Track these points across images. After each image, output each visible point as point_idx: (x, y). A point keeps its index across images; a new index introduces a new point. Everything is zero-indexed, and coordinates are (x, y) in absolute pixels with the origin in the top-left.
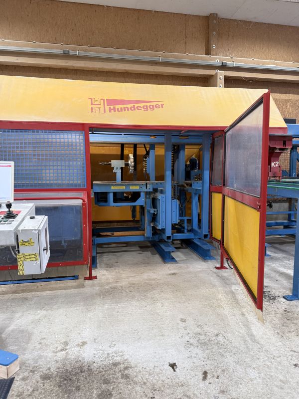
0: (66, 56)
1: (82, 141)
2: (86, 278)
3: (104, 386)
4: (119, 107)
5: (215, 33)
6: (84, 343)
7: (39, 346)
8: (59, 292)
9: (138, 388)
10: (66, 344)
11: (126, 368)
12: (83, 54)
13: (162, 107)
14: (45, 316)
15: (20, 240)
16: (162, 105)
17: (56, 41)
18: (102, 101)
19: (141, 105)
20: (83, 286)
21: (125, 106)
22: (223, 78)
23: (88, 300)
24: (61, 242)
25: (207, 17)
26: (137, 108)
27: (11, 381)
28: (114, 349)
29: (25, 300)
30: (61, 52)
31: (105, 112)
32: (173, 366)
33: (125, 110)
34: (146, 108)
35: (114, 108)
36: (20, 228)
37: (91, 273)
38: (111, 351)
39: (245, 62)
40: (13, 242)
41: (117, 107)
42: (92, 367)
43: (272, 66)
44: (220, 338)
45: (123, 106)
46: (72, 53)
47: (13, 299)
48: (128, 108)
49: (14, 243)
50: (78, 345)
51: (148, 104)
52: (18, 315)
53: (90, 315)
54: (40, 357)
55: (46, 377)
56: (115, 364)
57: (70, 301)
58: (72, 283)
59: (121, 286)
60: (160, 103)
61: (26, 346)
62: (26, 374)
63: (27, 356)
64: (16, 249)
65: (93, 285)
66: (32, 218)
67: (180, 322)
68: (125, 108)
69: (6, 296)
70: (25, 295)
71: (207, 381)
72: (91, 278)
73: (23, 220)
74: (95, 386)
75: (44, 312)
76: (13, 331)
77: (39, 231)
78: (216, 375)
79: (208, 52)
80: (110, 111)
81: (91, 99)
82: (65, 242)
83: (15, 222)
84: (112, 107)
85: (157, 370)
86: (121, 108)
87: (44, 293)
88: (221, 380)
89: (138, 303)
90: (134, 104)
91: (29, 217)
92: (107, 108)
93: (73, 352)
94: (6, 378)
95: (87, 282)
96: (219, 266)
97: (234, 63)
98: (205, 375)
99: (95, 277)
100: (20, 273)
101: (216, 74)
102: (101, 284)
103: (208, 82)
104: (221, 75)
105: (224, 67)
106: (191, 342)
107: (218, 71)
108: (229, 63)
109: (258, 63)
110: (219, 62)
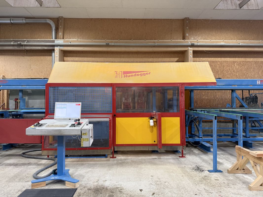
0: (107, 45)
1: (111, 91)
2: (111, 157)
3: (111, 194)
4: (129, 75)
5: (187, 28)
6: (106, 181)
7: (87, 180)
8: (98, 162)
9: (124, 195)
10: (98, 180)
11: (122, 189)
12: (116, 44)
13: (150, 74)
14: (90, 171)
15: (82, 133)
17: (103, 38)
18: (121, 72)
19: (139, 73)
20: (109, 161)
21: (132, 74)
22: (192, 52)
23: (111, 166)
24: (100, 139)
25: (183, 19)
26: (137, 75)
27: (76, 189)
28: (118, 183)
30: (105, 44)
31: (122, 77)
32: (141, 190)
33: (131, 76)
34: (141, 75)
35: (126, 75)
36: (83, 128)
37: (113, 156)
38: (116, 184)
39: (205, 42)
41: (127, 75)
42: (108, 188)
43: (222, 43)
44: (166, 183)
46: (110, 44)
47: (77, 164)
48: (133, 75)
49: (80, 134)
50: (103, 181)
51: (143, 73)
52: (79, 170)
53: (110, 171)
54: (87, 183)
55: (89, 189)
56: (117, 188)
57: (102, 166)
58: (104, 159)
59: (127, 162)
60: (148, 72)
61: (82, 180)
62: (82, 188)
63: (82, 183)
64: (80, 136)
65: (114, 160)
66: (87, 125)
67: (150, 177)
68: (131, 75)
69: (74, 163)
70: (82, 163)
71: (153, 196)
72: (113, 157)
73: (84, 125)
74: (108, 193)
75: (90, 169)
76: (77, 175)
77: (89, 129)
78: (158, 194)
79: (184, 38)
80: (124, 77)
81: (116, 72)
82: (103, 139)
83: (81, 126)
84: (125, 75)
85: (134, 191)
86: (130, 75)
87: (91, 162)
88: (159, 196)
89: (133, 169)
90: (135, 73)
91: (86, 124)
92: (123, 75)
93: (101, 183)
94: (74, 188)
95: (111, 159)
96: (181, 156)
97: (199, 43)
98: (154, 194)
99: (116, 157)
100: (82, 146)
101: (188, 50)
102: (118, 160)
103: (184, 54)
104: (191, 50)
105: (193, 46)
106: (153, 183)
107: (190, 48)
108: (196, 44)
109: (214, 42)
110: (190, 43)
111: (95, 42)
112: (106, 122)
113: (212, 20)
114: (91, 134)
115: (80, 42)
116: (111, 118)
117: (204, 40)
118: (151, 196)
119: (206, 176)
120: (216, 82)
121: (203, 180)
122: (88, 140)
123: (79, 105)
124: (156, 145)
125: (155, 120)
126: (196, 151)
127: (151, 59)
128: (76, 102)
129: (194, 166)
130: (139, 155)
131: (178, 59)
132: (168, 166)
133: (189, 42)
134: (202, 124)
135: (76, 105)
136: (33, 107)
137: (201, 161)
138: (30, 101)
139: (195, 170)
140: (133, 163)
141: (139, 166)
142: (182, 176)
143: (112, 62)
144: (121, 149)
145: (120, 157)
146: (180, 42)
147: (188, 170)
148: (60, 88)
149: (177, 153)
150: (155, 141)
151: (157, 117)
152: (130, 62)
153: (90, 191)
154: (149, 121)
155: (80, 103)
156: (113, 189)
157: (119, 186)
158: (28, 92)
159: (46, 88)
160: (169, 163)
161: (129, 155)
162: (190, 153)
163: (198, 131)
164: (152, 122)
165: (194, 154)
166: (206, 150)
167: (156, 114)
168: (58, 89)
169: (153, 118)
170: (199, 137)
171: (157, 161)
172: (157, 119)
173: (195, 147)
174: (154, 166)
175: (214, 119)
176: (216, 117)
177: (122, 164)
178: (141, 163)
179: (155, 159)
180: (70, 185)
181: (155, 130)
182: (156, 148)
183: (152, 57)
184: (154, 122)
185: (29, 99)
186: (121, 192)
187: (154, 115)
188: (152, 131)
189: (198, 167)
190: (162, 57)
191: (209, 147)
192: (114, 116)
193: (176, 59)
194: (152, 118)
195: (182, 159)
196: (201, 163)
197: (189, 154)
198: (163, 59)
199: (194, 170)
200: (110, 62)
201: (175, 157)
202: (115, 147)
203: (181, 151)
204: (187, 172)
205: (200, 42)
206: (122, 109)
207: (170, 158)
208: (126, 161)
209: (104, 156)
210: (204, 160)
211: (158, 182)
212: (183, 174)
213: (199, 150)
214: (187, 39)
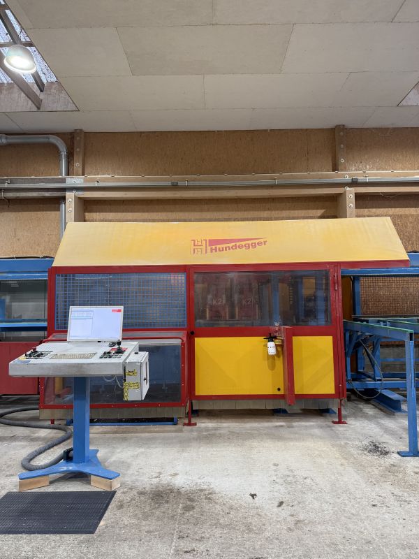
0: (175, 187)
1: (183, 281)
2: (185, 424)
3: (189, 503)
4: (221, 246)
5: (342, 146)
6: (176, 474)
7: (136, 473)
8: (157, 435)
9: (217, 507)
10: (160, 473)
11: (210, 494)
12: (192, 183)
13: (265, 244)
14: (143, 453)
15: (127, 371)
16: (265, 242)
17: (165, 172)
18: (204, 242)
19: (243, 243)
20: (181, 431)
21: (227, 245)
22: (353, 196)
23: (184, 443)
24: (162, 385)
25: (332, 129)
26: (239, 246)
27: (114, 493)
28: (203, 480)
29: (125, 439)
30: (169, 184)
31: (206, 252)
32: (253, 496)
33: (226, 250)
34: (248, 247)
35: (216, 248)
36: (127, 361)
37: (190, 421)
38: (199, 481)
39: (381, 175)
40: (120, 372)
41: (218, 246)
42: (181, 490)
44: (308, 481)
45: (224, 246)
46: (180, 184)
47: (114, 438)
48: (229, 247)
49: (122, 373)
50: (171, 475)
51: (250, 242)
52: (118, 451)
53: (185, 454)
54: (137, 480)
55: (141, 493)
56: (202, 490)
57: (167, 442)
58: (169, 427)
59: (220, 434)
60: (262, 240)
61: (125, 472)
62: (125, 490)
63: (126, 479)
64: (122, 378)
65: (192, 431)
66: (136, 353)
67: (272, 467)
68: (226, 248)
69: (108, 436)
70: (125, 435)
71: (280, 508)
72: (190, 424)
73: (129, 355)
74: (181, 501)
75: (142, 450)
76: (114, 461)
77: (141, 363)
78: (291, 504)
79: (335, 168)
80: (212, 252)
81: (194, 240)
82: (166, 385)
83: (123, 357)
84: (214, 247)
85: (238, 497)
86: (223, 248)
87: (143, 435)
88: (294, 508)
89: (234, 449)
90: (235, 243)
91: (134, 353)
92: (209, 248)
93: (166, 479)
94: (109, 490)
95: (186, 427)
96: (337, 420)
97: (368, 178)
98: (281, 504)
99: (195, 424)
100: (125, 399)
101: (345, 192)
102: (200, 430)
103: (336, 200)
104: (350, 193)
105: (354, 183)
106: (278, 481)
107: (348, 189)
108: (361, 179)
109: (400, 175)
110: (348, 179)
111: (148, 180)
112: (173, 347)
113: (395, 129)
114: (145, 372)
115: (119, 180)
116: (185, 339)
117: (379, 169)
118: (275, 510)
119: (394, 466)
120: (408, 260)
121: (388, 473)
122: (139, 386)
123: (119, 311)
124: (282, 397)
125: (278, 342)
126: (369, 410)
127: (265, 214)
128: (111, 305)
129: (366, 442)
130: (246, 420)
131: (322, 211)
132: (309, 444)
133: (346, 175)
134: (381, 352)
135: (113, 311)
136: (20, 316)
137: (381, 432)
138: (15, 305)
139: (370, 451)
140: (232, 437)
141: (247, 443)
142: (342, 465)
143: (185, 221)
144: (207, 406)
145: (204, 424)
146: (327, 176)
147: (354, 452)
148: (79, 277)
149: (328, 414)
150: (279, 389)
151: (282, 336)
152: (222, 221)
153: (142, 498)
154: (266, 346)
155: (122, 308)
156: (193, 492)
157: (206, 487)
158: (10, 285)
159: (50, 276)
160: (312, 435)
161: (225, 418)
162: (358, 414)
163: (373, 365)
164: (271, 348)
165: (366, 416)
166: (389, 406)
167: (280, 330)
168: (74, 279)
169: (275, 338)
170: (375, 380)
171: (284, 432)
172: (283, 341)
173: (367, 401)
174: (280, 444)
175: (407, 340)
176: (411, 334)
177: (209, 438)
178: (250, 436)
179: (280, 429)
180: (100, 483)
181: (279, 364)
182: (282, 405)
183: (269, 210)
184: (277, 346)
185: (13, 300)
186: (210, 499)
187: (276, 332)
188: (272, 367)
189: (375, 445)
190: (290, 209)
191: (398, 402)
192: (192, 335)
193: (320, 212)
194: (271, 338)
195: (340, 428)
196: (382, 436)
197: (355, 415)
198: (292, 212)
199: (366, 452)
200: (179, 221)
201: (324, 424)
202: (193, 401)
203: (336, 410)
204: (352, 455)
205: (370, 175)
206: (208, 319)
207: (312, 426)
208: (218, 432)
209: (171, 421)
210: (387, 430)
211: (289, 479)
212: (343, 461)
213: (376, 407)
214: (342, 170)
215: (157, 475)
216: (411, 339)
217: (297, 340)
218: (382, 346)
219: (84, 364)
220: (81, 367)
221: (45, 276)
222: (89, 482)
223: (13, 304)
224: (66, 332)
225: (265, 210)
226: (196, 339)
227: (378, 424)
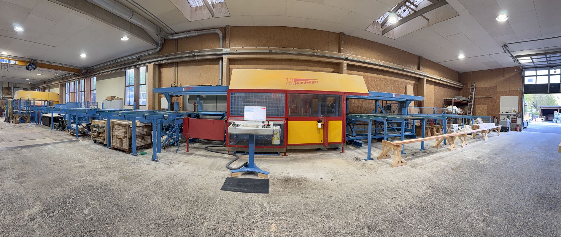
0: (271, 53)
1: (284, 97)
3: (299, 182)
4: (299, 82)
5: (342, 42)
6: (289, 173)
7: (274, 173)
8: (274, 159)
9: (310, 183)
11: (305, 179)
12: (278, 51)
15: (274, 133)
16: (317, 81)
17: (266, 46)
18: (292, 79)
19: (309, 81)
20: (282, 158)
21: (302, 82)
23: (287, 162)
26: (307, 82)
27: (269, 179)
30: (268, 51)
31: (293, 84)
32: (321, 178)
34: (310, 83)
35: (297, 82)
36: (272, 129)
37: (285, 154)
38: (299, 175)
41: (298, 82)
42: (294, 178)
44: (338, 172)
45: (300, 82)
46: (273, 51)
48: (303, 82)
49: (272, 133)
50: (287, 173)
51: (311, 81)
53: (289, 166)
54: (275, 175)
57: (279, 162)
58: (277, 156)
60: (316, 81)
61: (269, 172)
62: (272, 178)
63: (270, 175)
64: (272, 136)
65: (288, 157)
66: (275, 126)
67: (324, 168)
68: (301, 83)
71: (332, 181)
73: (273, 127)
74: (296, 182)
78: (335, 179)
80: (295, 84)
81: (288, 79)
83: (271, 127)
84: (296, 82)
85: (316, 179)
87: (268, 159)
88: (337, 180)
89: (307, 163)
90: (305, 81)
92: (294, 82)
93: (286, 175)
94: (267, 178)
95: (284, 156)
96: (341, 151)
97: (352, 58)
98: (332, 180)
99: (287, 155)
100: (273, 144)
101: (343, 62)
102: (290, 157)
103: (339, 66)
104: (345, 63)
105: (346, 59)
106: (328, 173)
107: (344, 61)
108: (349, 58)
109: (362, 59)
110: (344, 57)
111: (259, 49)
113: (362, 39)
115: (246, 49)
116: (285, 122)
118: (331, 182)
119: (364, 164)
120: (369, 94)
122: (279, 139)
123: (265, 109)
124: (323, 144)
125: (322, 123)
126: (351, 147)
127: (310, 68)
129: (353, 158)
130: (307, 153)
131: (333, 69)
132: (334, 160)
133: (344, 55)
134: (356, 127)
135: (262, 109)
136: (207, 110)
137: (357, 154)
138: (205, 105)
139: (355, 160)
140: (304, 159)
141: (311, 161)
142: (348, 165)
144: (293, 148)
145: (290, 155)
146: (336, 54)
147: (350, 161)
148: (237, 94)
149: (337, 150)
150: (321, 141)
151: (323, 121)
152: (290, 70)
153: (280, 181)
154: (317, 124)
155: (265, 107)
156: (299, 179)
157: (302, 177)
158: (203, 97)
159: (228, 93)
160: (334, 157)
161: (299, 153)
162: (348, 149)
163: (352, 131)
164: (320, 125)
165: (350, 149)
166: (358, 145)
167: (323, 118)
168: (234, 95)
169: (321, 121)
170: (353, 137)
171: (324, 157)
172: (324, 123)
173: (350, 144)
174: (323, 161)
175: (369, 121)
176: (371, 120)
177: (295, 160)
178: (310, 159)
179: (322, 155)
180: (262, 176)
181: (322, 131)
182: (322, 147)
183: (311, 66)
184: (322, 124)
185: (204, 103)
186: (306, 181)
187: (321, 119)
188: (319, 133)
189: (356, 158)
190: (320, 67)
191: (361, 144)
192: (287, 120)
193: (332, 70)
194: (320, 121)
195: (343, 154)
196: (358, 155)
197: (347, 149)
199: (354, 161)
201: (337, 153)
202: (287, 146)
203: (341, 149)
204: (350, 162)
205: (353, 57)
207: (333, 153)
208: (298, 158)
209: (277, 153)
210: (359, 153)
211: (331, 172)
212: (348, 164)
213: (353, 146)
214: (342, 53)
215: (282, 173)
216: (371, 121)
217: (330, 122)
218: (356, 125)
219: (257, 129)
220: (256, 131)
221: (226, 93)
222: (257, 176)
223: (204, 104)
224: (243, 117)
225: (309, 66)
226: (288, 121)
227: (356, 151)
